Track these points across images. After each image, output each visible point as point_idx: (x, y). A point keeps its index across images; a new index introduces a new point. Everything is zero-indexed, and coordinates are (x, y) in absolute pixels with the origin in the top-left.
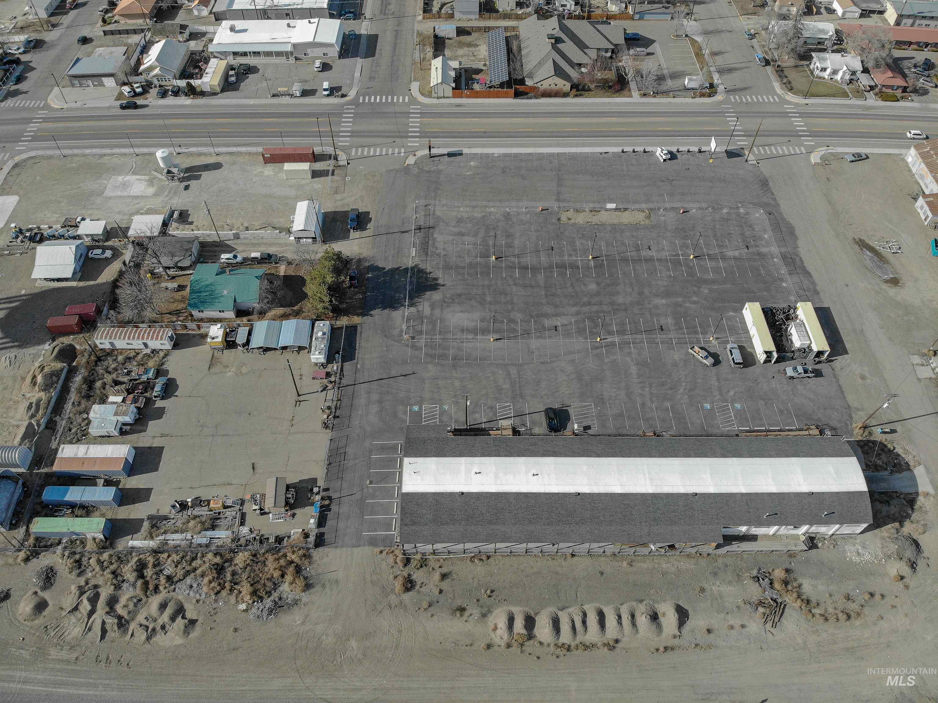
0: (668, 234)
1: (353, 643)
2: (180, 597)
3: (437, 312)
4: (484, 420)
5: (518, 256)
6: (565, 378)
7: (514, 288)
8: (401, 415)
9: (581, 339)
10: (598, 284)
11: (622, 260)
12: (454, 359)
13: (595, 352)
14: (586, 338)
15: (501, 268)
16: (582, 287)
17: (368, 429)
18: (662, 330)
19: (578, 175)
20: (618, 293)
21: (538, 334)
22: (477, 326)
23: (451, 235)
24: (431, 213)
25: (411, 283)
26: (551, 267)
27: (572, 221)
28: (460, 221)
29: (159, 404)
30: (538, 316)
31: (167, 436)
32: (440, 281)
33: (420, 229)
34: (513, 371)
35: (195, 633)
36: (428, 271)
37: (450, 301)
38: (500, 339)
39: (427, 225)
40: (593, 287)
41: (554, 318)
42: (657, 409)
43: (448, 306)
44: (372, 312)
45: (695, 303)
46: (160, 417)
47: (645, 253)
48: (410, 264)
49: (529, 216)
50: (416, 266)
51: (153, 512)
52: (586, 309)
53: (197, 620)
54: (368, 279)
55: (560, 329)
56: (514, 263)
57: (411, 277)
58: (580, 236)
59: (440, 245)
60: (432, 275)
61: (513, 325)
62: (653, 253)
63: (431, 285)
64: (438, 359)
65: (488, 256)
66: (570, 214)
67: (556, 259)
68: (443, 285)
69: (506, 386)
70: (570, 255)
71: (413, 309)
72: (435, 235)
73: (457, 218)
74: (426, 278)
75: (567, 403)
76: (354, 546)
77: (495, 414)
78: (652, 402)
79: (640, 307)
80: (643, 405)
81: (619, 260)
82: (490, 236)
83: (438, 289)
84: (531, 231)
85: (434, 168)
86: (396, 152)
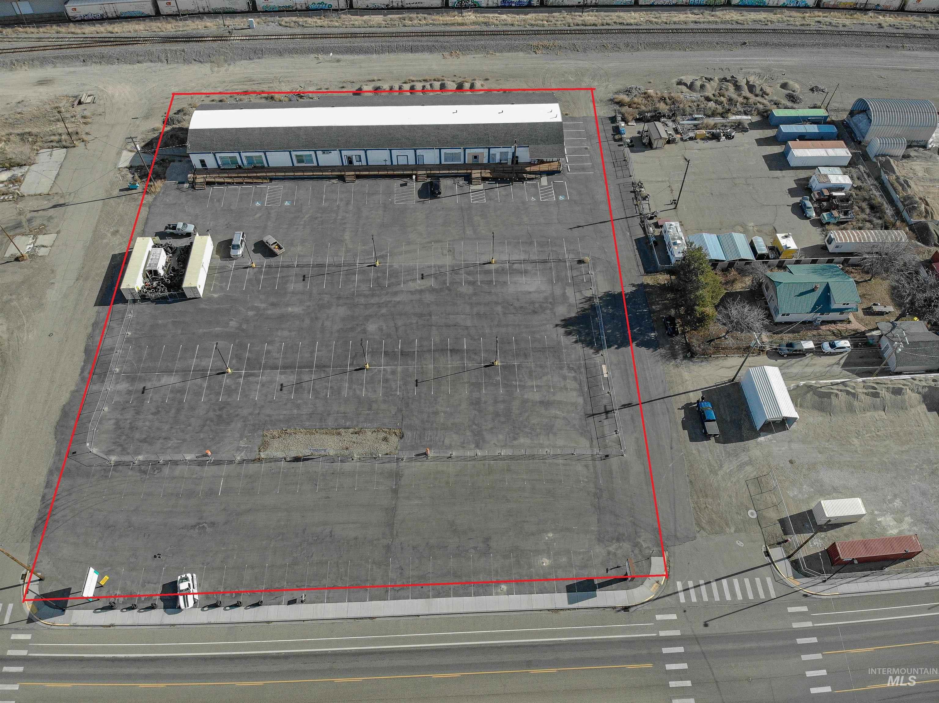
0: (245, 412)
3: (558, 291)
4: (497, 190)
5: (464, 370)
6: (419, 228)
7: (469, 323)
8: (574, 192)
9: (396, 266)
10: (364, 331)
11: (324, 366)
12: (531, 243)
13: (383, 253)
14: (390, 266)
15: (486, 351)
16: (384, 328)
18: (304, 276)
19: (356, 538)
20: (343, 320)
21: (442, 270)
22: (511, 277)
23: (560, 402)
24: (595, 442)
25: (597, 327)
26: (421, 353)
27: (382, 435)
28: (549, 429)
30: (441, 290)
32: (561, 330)
33: (607, 412)
34: (469, 232)
36: (579, 346)
37: (545, 305)
38: (484, 264)
39: (596, 418)
40: (372, 327)
41: (423, 287)
42: (336, 200)
43: (546, 298)
44: (634, 289)
45: (253, 308)
46: (790, 190)
47: (290, 379)
48: (605, 352)
49: (447, 442)
50: (597, 352)
52: (384, 299)
54: (653, 330)
55: (418, 276)
56: (469, 359)
57: (599, 334)
58: (375, 406)
59: (571, 384)
60: (574, 338)
61: (471, 278)
62: (280, 378)
63: (572, 324)
64: (548, 242)
65: (504, 367)
66: (384, 448)
67: (413, 366)
68: (557, 325)
69: (476, 218)
70: (393, 372)
71: (588, 294)
72: (580, 400)
73: (555, 434)
74: (579, 333)
75: (419, 205)
77: (487, 195)
78: (338, 206)
79: (321, 302)
80: (348, 203)
81: (329, 367)
82: (504, 401)
83: (562, 320)
84: (445, 412)
85: (612, 549)
86: (692, 592)
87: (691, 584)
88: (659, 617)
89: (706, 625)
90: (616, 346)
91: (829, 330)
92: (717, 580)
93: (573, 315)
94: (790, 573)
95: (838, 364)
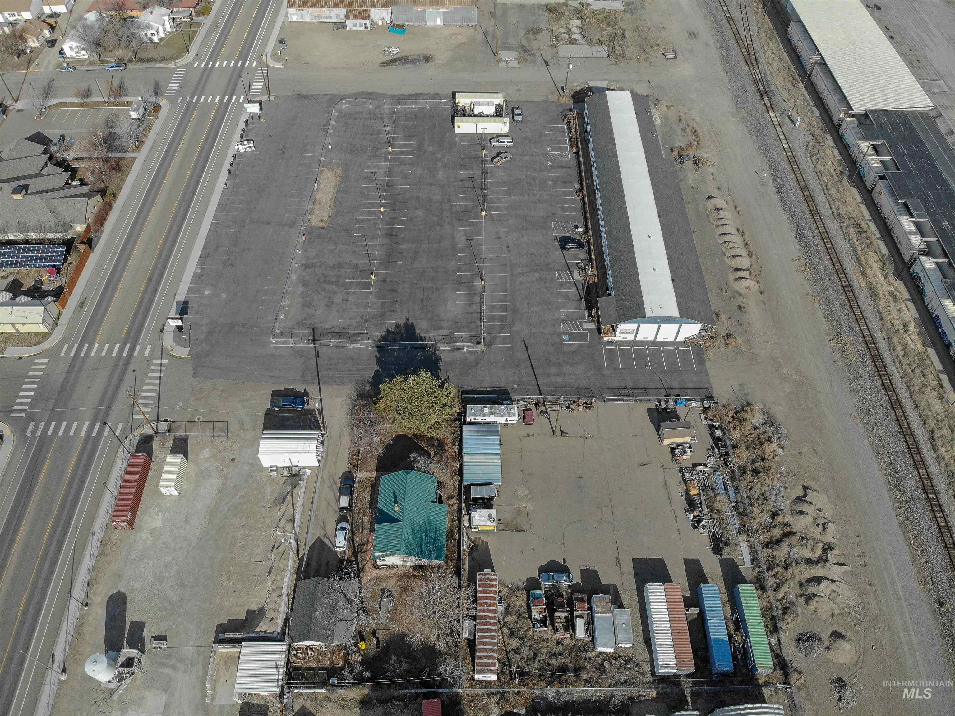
0: (357, 159)
1: (785, 371)
2: (788, 503)
3: (445, 324)
4: (575, 289)
5: (371, 260)
6: (526, 238)
8: (574, 348)
9: (483, 225)
12: (505, 311)
13: (496, 218)
14: (482, 222)
15: (387, 274)
16: (418, 219)
17: (591, 372)
18: (473, 178)
19: (255, 208)
20: (429, 198)
21: (476, 252)
22: (465, 295)
23: (329, 314)
24: (288, 330)
25: (401, 346)
26: (391, 238)
27: (326, 219)
28: (306, 305)
29: (577, 578)
30: (454, 250)
31: (618, 559)
32: (402, 322)
33: (314, 340)
34: (519, 270)
35: (813, 485)
36: (383, 332)
37: (430, 314)
38: (482, 277)
39: (310, 333)
40: (419, 212)
41: (458, 240)
42: (554, 189)
43: (438, 315)
45: (443, 156)
46: (595, 572)
47: (380, 176)
48: (373, 348)
51: (710, 550)
52: (447, 219)
53: (803, 485)
55: (469, 238)
56: (381, 264)
57: (393, 347)
58: (349, 215)
59: (344, 322)
60: (392, 329)
61: (464, 268)
62: (381, 171)
63: (407, 329)
64: (506, 323)
65: (369, 283)
66: (314, 219)
67: (379, 233)
68: (408, 319)
69: (537, 275)
70: (376, 224)
71: (440, 345)
73: (302, 307)
74: (397, 333)
75: (552, 237)
76: (708, 375)
77: (568, 282)
78: (548, 190)
79: (447, 187)
80: (551, 195)
82: (337, 281)
83: (412, 324)
84: (335, 249)
85: (203, 328)
86: (159, 368)
87: (163, 368)
88: (149, 346)
89: (134, 371)
90: (379, 356)
91: (368, 541)
92: (160, 383)
93: (417, 332)
94: (145, 432)
95: (325, 536)
